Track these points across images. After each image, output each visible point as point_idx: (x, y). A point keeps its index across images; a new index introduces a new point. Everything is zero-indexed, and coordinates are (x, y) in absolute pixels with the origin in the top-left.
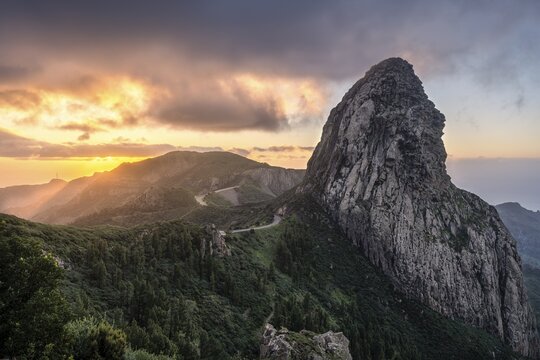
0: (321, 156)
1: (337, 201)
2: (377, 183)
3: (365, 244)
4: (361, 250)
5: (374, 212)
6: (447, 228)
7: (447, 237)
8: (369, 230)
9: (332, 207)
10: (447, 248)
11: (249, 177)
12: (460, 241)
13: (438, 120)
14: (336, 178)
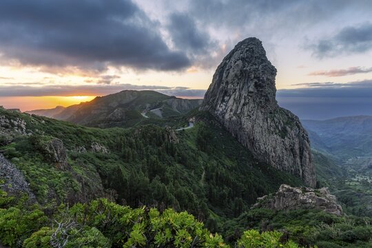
0: (213, 91)
1: (223, 114)
2: (244, 105)
3: (239, 136)
4: (236, 138)
5: (243, 120)
6: (277, 127)
7: (278, 131)
8: (241, 128)
9: (221, 117)
10: (278, 137)
11: (166, 103)
12: (283, 133)
13: (273, 71)
14: (222, 102)
